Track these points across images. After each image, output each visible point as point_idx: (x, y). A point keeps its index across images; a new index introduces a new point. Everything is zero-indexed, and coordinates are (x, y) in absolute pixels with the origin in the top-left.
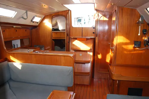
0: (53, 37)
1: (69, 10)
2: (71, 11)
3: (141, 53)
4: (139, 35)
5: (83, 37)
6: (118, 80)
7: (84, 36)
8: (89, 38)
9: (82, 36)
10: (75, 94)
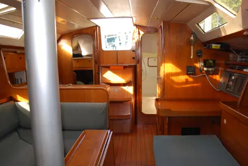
0: (74, 66)
1: (97, 26)
2: (99, 27)
3: (197, 86)
4: (192, 57)
5: (119, 65)
6: (168, 117)
7: (120, 63)
8: (127, 65)
9: (117, 64)
10: (112, 132)
